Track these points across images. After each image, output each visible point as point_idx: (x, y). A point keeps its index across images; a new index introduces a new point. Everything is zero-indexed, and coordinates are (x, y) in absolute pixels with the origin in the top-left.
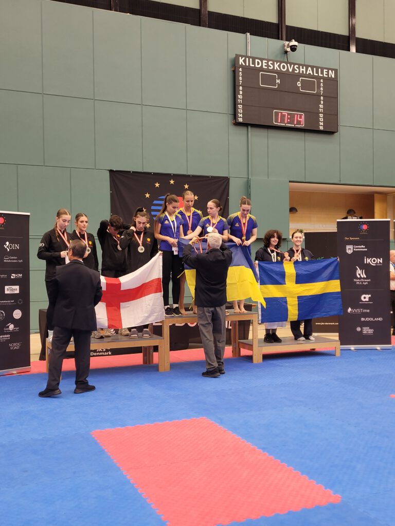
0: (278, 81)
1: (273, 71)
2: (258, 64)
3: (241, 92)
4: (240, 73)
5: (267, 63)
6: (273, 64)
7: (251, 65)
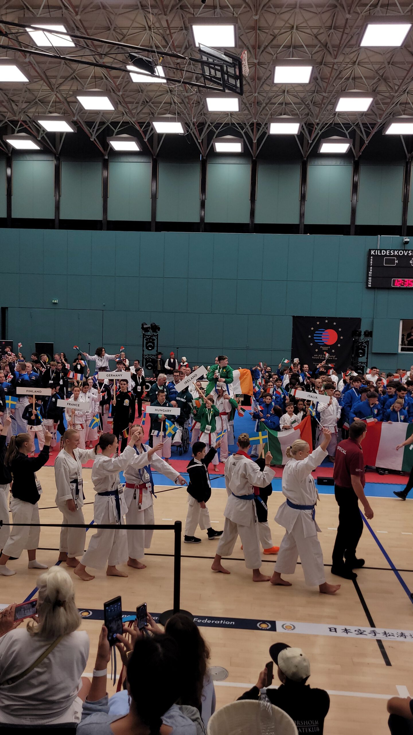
0: (396, 262)
1: (394, 256)
2: (384, 252)
3: (371, 270)
4: (372, 260)
5: (390, 252)
6: (394, 252)
7: (379, 254)
